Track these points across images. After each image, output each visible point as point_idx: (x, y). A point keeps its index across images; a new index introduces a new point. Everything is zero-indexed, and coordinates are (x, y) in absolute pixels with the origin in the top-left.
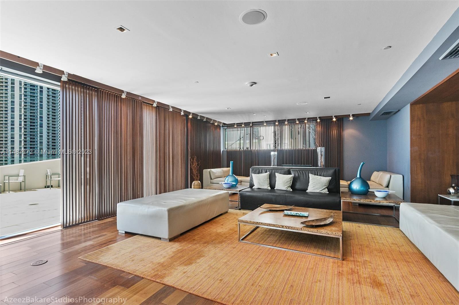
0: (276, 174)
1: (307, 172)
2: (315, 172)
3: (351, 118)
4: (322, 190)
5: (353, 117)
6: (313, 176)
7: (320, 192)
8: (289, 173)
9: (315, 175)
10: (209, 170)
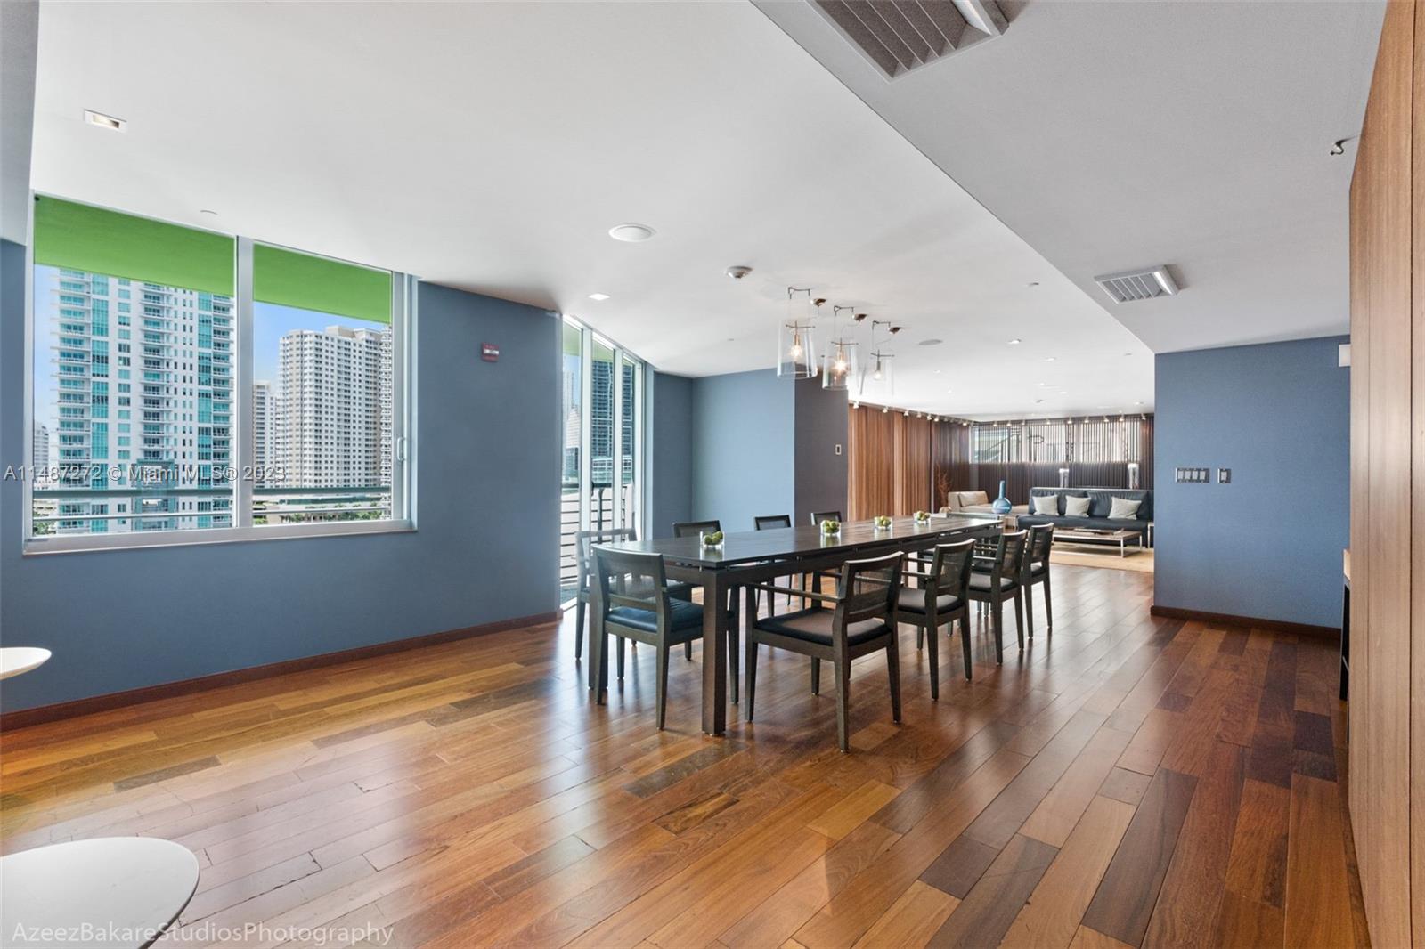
0: (1067, 497)
1: (1108, 495)
2: (1120, 495)
4: (1128, 516)
6: (1117, 499)
7: (1125, 518)
8: (1085, 495)
9: (1120, 498)
10: (957, 493)
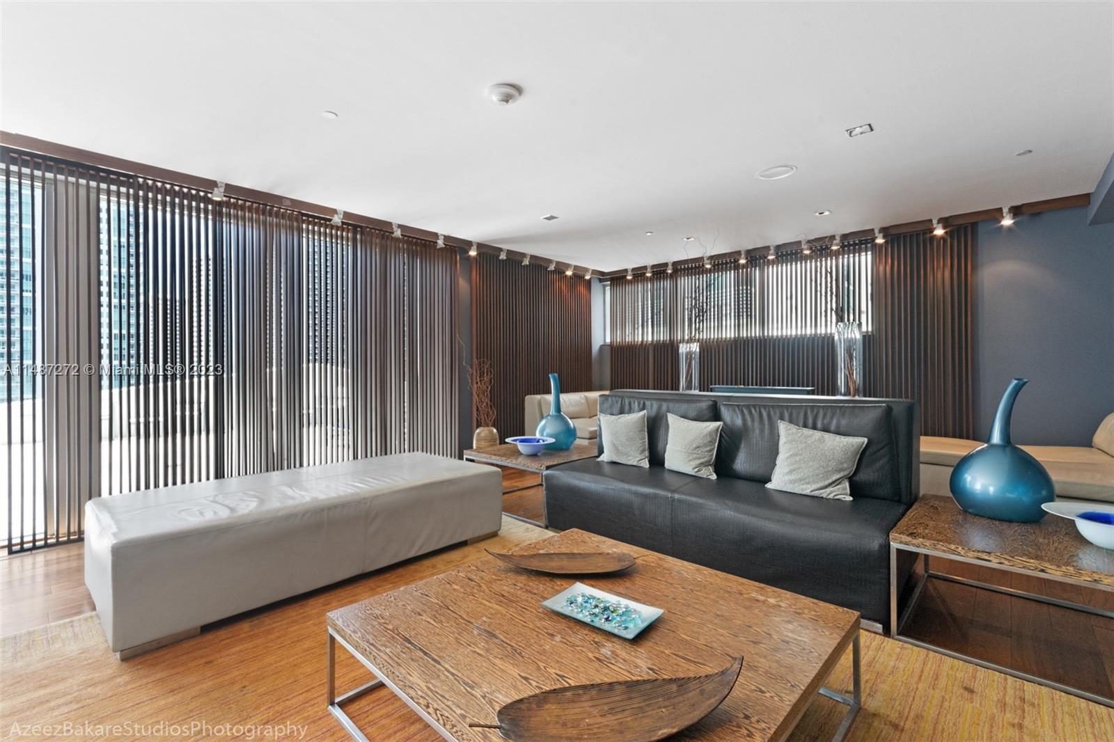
0: (672, 418)
1: (775, 413)
2: (806, 415)
3: (1007, 222)
4: (826, 487)
5: (1013, 218)
6: (793, 428)
7: (816, 493)
8: (714, 414)
9: (805, 426)
10: (538, 397)
